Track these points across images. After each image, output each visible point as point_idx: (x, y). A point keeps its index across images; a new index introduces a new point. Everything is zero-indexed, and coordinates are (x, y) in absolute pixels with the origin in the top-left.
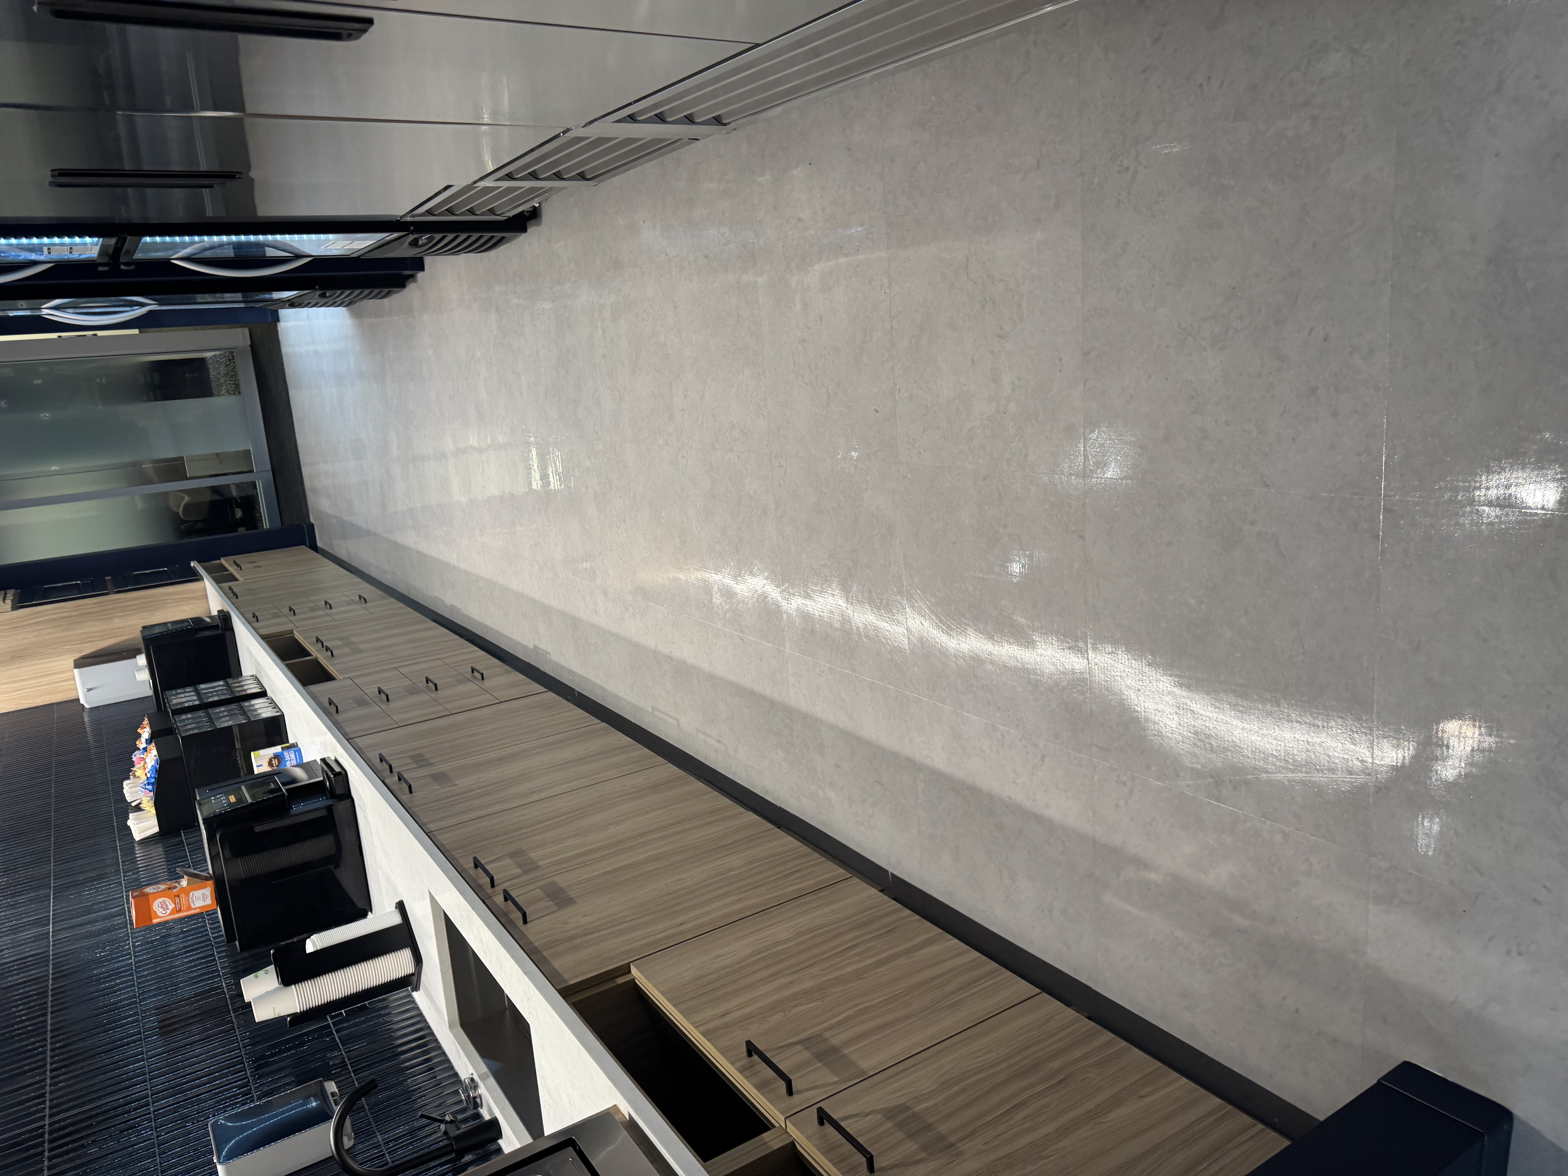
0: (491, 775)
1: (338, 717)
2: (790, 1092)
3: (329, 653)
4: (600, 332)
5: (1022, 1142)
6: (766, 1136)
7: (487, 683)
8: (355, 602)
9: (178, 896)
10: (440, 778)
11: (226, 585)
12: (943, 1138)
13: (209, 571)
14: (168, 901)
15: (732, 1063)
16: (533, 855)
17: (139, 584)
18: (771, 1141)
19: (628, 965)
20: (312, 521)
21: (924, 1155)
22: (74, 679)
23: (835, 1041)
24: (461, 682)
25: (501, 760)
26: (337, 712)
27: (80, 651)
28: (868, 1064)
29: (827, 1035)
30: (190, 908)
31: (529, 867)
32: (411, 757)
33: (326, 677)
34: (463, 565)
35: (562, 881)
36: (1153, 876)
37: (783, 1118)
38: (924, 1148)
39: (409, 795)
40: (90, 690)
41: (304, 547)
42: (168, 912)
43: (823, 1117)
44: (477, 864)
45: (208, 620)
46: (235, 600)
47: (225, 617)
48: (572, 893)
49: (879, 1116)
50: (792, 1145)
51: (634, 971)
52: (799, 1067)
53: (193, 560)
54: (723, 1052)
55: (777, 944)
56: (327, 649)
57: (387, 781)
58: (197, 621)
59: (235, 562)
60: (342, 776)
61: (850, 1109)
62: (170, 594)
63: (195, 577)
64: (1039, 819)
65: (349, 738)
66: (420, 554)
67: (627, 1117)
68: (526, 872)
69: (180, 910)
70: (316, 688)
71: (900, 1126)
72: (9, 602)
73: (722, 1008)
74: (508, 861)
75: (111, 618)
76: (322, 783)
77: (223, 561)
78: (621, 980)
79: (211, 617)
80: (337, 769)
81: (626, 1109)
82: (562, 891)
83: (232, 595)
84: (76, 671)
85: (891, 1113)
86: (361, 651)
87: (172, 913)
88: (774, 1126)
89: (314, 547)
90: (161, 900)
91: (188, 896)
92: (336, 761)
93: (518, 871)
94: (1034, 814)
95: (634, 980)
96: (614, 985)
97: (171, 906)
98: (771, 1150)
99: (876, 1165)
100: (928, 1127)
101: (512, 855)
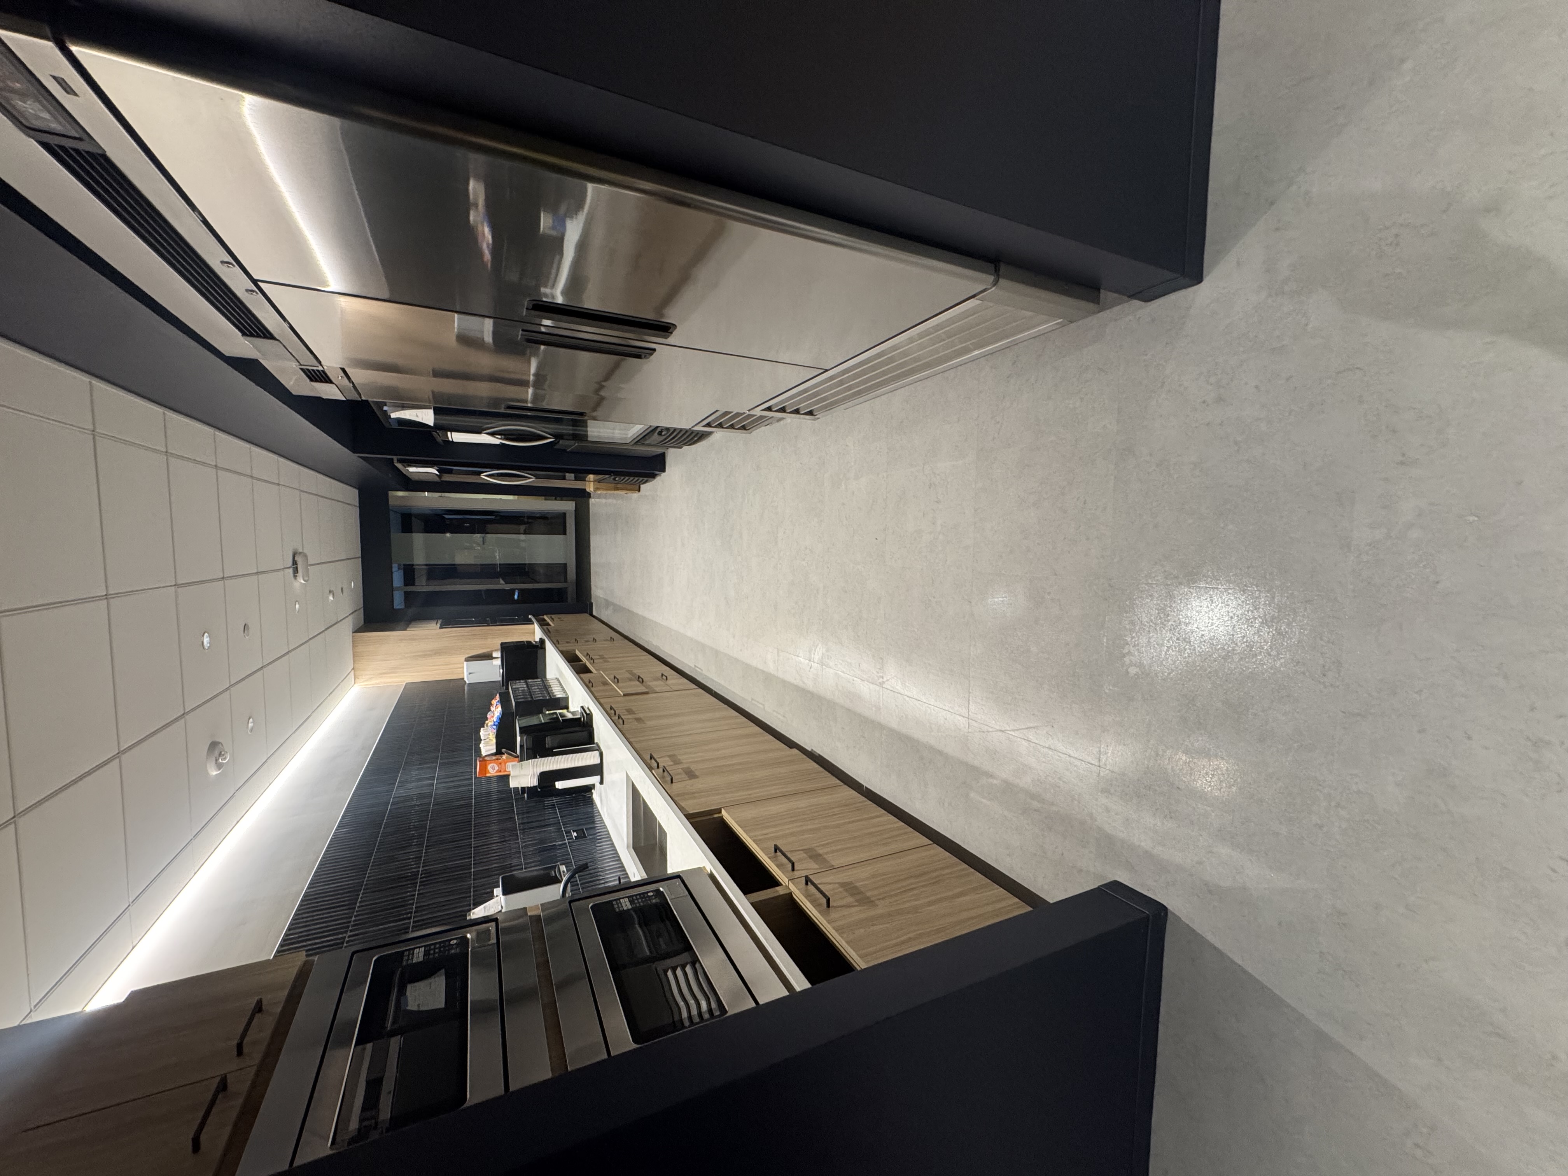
0: (664, 721)
1: (593, 689)
2: (793, 869)
3: (592, 661)
4: (746, 501)
5: (908, 905)
6: (778, 888)
7: (669, 682)
8: (608, 640)
9: (501, 764)
10: (639, 720)
11: (545, 627)
12: (868, 898)
13: (538, 621)
14: (495, 765)
15: (766, 855)
16: (679, 757)
17: (502, 622)
18: (780, 891)
19: (721, 809)
20: (592, 601)
21: (856, 904)
22: (463, 668)
23: (821, 852)
24: (655, 680)
25: (671, 715)
26: (592, 686)
27: (468, 654)
28: (836, 863)
29: (817, 849)
30: (505, 771)
31: (677, 762)
32: (626, 710)
33: (588, 671)
34: (664, 623)
35: (693, 767)
36: (995, 782)
37: (787, 880)
38: (857, 901)
39: (622, 726)
40: (470, 673)
41: (586, 614)
42: (495, 771)
43: (808, 881)
44: (652, 757)
45: (534, 643)
46: (549, 634)
47: (542, 641)
48: (697, 773)
49: (837, 885)
50: (790, 895)
51: (723, 812)
52: (800, 860)
53: (531, 614)
54: (762, 850)
55: (798, 808)
56: (592, 659)
57: (613, 718)
58: (529, 643)
59: (551, 617)
60: (590, 716)
61: (824, 880)
62: (516, 629)
63: (530, 622)
64: (940, 753)
65: (597, 699)
66: (644, 618)
67: (709, 872)
68: (675, 764)
69: (500, 771)
70: (583, 675)
71: (846, 890)
72: (439, 625)
73: (765, 832)
74: (667, 759)
75: (486, 639)
76: (580, 719)
77: (545, 617)
78: (716, 816)
79: (535, 642)
80: (588, 712)
81: (709, 868)
82: (692, 771)
83: (547, 632)
84: (465, 663)
85: (843, 885)
86: (608, 662)
87: (497, 772)
88: (782, 885)
89: (591, 615)
90: (492, 765)
91: (505, 764)
92: (588, 708)
93: (672, 763)
94: (939, 750)
95: (722, 816)
96: (712, 817)
97: (497, 768)
98: (778, 894)
99: (831, 904)
100: (860, 893)
101: (669, 756)
